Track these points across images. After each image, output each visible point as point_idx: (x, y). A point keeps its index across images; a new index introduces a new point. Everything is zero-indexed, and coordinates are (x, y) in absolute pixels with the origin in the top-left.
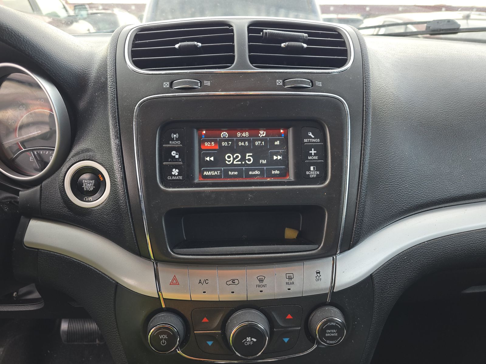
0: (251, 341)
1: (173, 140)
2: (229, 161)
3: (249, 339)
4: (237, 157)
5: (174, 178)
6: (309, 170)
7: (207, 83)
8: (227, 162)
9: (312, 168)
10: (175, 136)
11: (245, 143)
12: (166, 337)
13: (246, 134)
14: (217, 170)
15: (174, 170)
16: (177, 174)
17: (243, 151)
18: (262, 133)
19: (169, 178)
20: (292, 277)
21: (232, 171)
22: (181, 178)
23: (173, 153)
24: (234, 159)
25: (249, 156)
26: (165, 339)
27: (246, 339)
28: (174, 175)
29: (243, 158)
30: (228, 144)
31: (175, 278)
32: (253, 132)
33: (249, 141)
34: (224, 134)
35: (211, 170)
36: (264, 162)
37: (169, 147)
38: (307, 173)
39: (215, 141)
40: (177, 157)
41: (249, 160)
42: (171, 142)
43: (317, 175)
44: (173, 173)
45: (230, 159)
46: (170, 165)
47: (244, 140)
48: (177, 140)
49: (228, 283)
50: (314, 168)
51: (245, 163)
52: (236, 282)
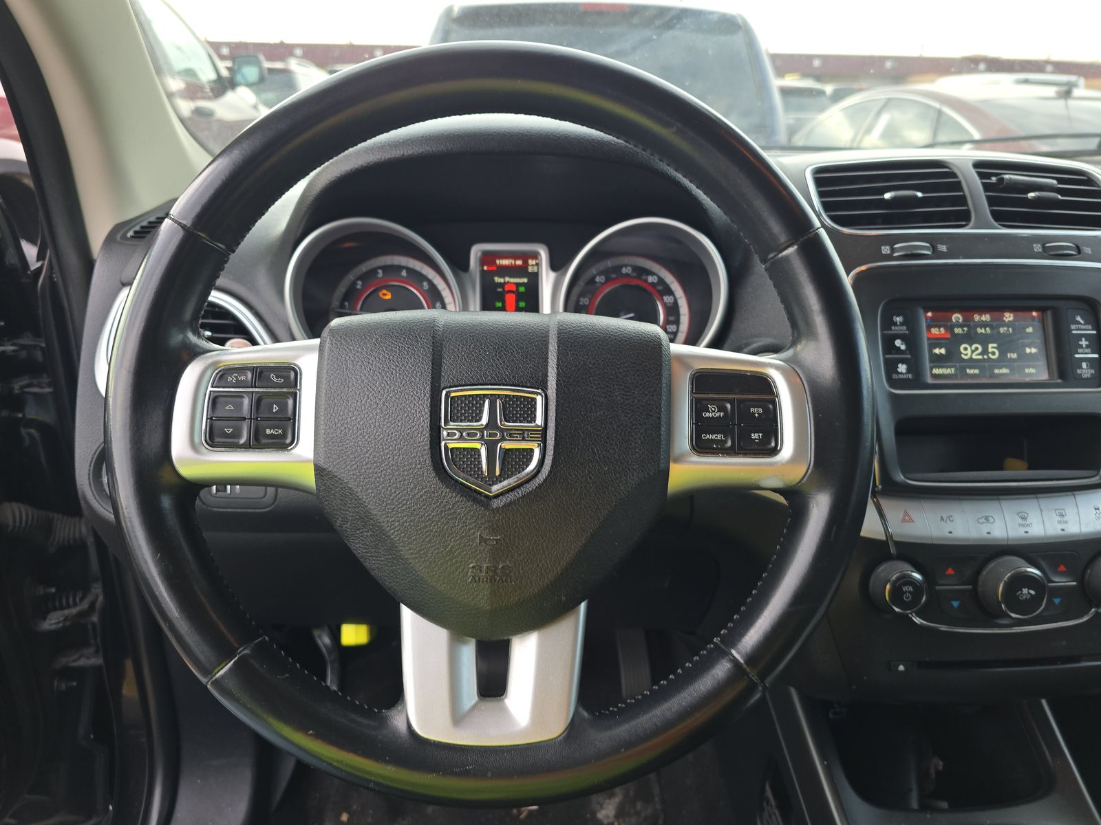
0: (1029, 593)
1: (895, 324)
2: (966, 355)
3: (1025, 591)
4: (977, 349)
5: (901, 376)
6: (1081, 367)
7: (943, 248)
8: (962, 355)
9: (1084, 365)
10: (899, 319)
11: (985, 330)
12: (911, 589)
13: (986, 318)
14: (951, 367)
15: (900, 365)
16: (904, 371)
17: (984, 340)
18: (1009, 317)
19: (895, 376)
20: (1064, 514)
21: (971, 368)
22: (910, 376)
23: (898, 343)
24: (973, 352)
25: (993, 347)
26: (910, 592)
27: (1022, 591)
28: (902, 373)
29: (985, 351)
30: (963, 330)
31: (906, 514)
32: (996, 314)
33: (992, 328)
34: (957, 317)
35: (942, 367)
36: (1014, 356)
37: (891, 335)
38: (1079, 371)
39: (946, 327)
40: (903, 347)
41: (993, 353)
42: (893, 328)
43: (1092, 374)
44: (899, 370)
45: (968, 351)
46: (894, 359)
47: (984, 325)
48: (902, 324)
49: (981, 521)
50: (1087, 366)
51: (989, 357)
52: (991, 520)
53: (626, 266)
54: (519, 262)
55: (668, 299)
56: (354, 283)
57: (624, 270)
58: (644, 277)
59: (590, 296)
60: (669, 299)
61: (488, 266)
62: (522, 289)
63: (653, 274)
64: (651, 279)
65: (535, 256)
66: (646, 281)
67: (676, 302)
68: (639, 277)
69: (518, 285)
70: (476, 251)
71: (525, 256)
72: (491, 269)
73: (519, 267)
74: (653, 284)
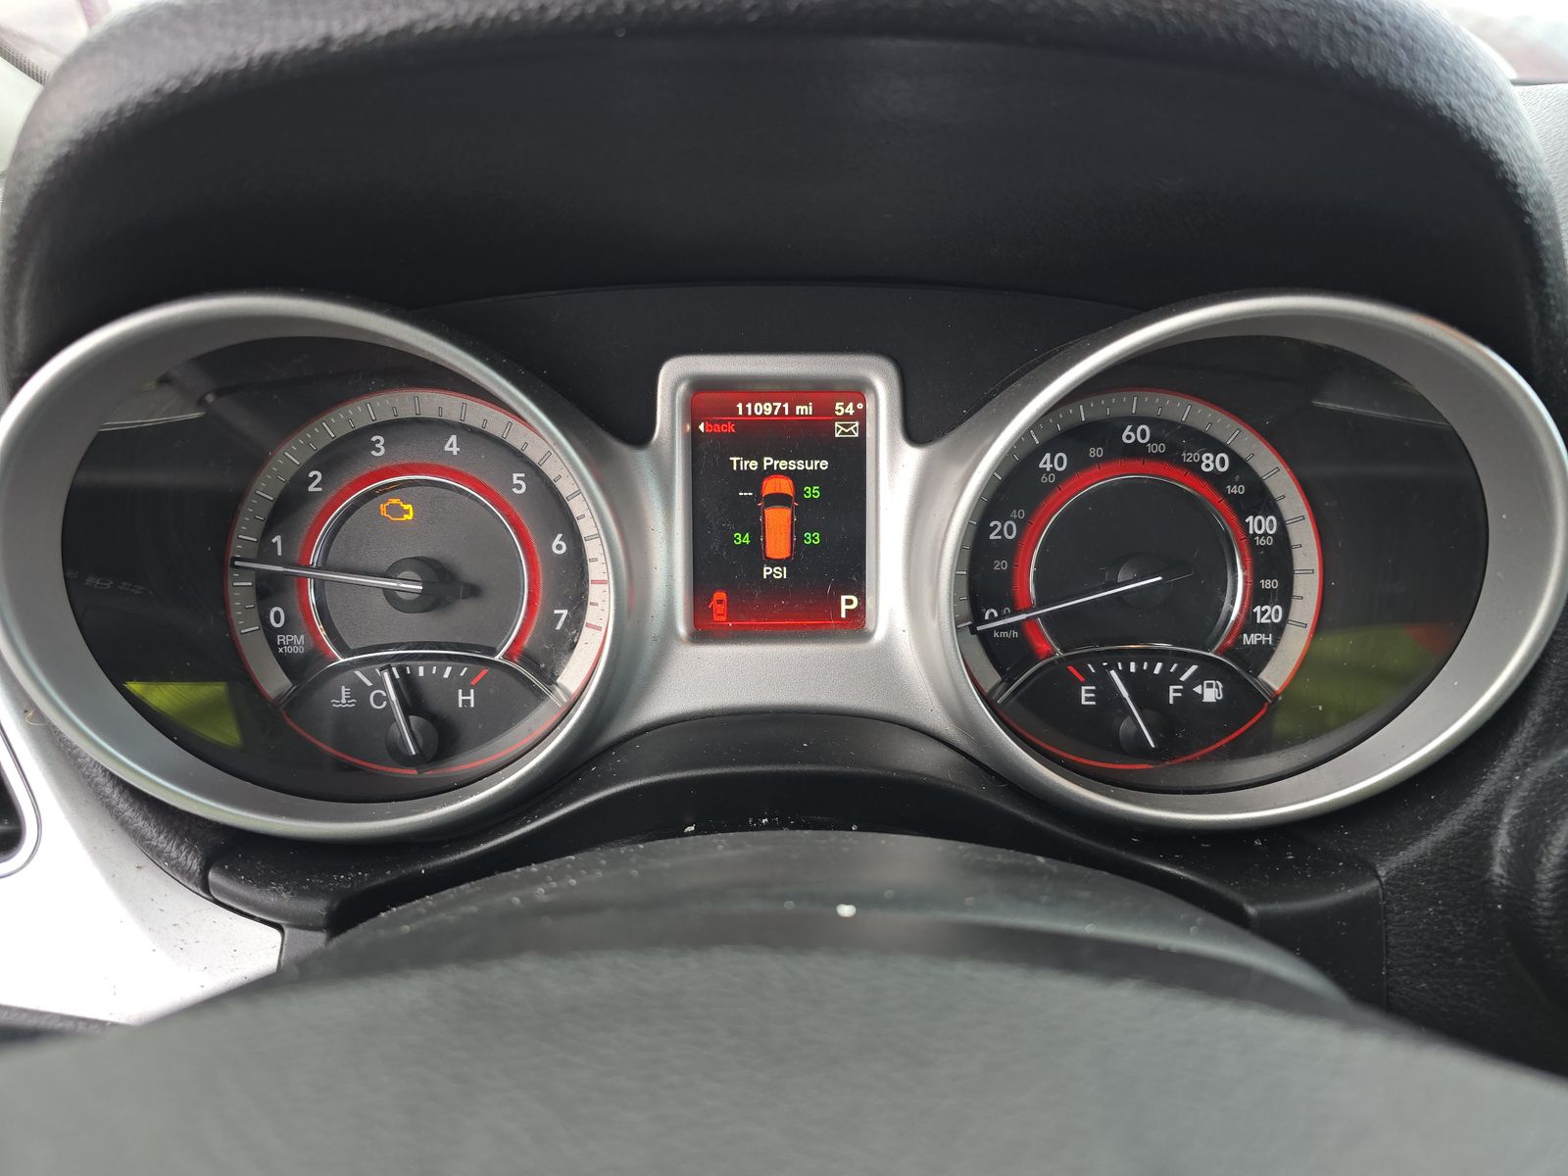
53: (1135, 421)
54: (804, 410)
55: (1261, 526)
56: (301, 480)
57: (1128, 436)
58: (1188, 457)
59: (1021, 514)
60: (1265, 525)
61: (710, 422)
62: (812, 492)
63: (1216, 446)
64: (1212, 462)
65: (857, 391)
66: (1195, 467)
67: (1282, 537)
68: (1172, 456)
69: (799, 479)
70: (674, 376)
71: (824, 392)
72: (718, 429)
73: (805, 421)
74: (1216, 479)
